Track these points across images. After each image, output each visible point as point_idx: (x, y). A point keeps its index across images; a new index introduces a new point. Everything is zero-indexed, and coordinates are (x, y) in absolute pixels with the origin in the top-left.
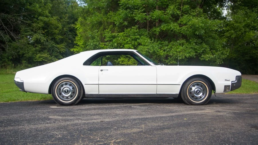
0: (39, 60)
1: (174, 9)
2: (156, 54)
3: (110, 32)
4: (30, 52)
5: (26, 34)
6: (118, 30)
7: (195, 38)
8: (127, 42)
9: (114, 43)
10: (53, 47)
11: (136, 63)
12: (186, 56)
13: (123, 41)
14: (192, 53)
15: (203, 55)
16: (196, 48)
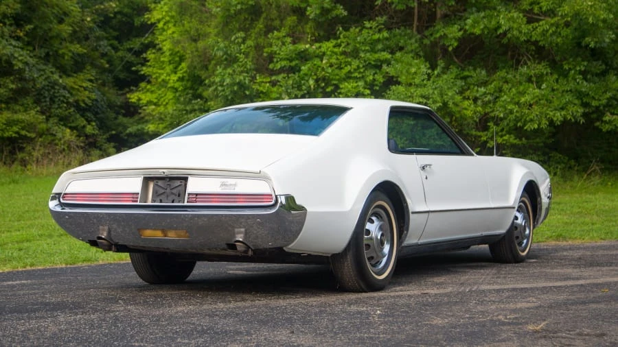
0: (6, 135)
2: (451, 114)
3: (289, 39)
6: (316, 34)
7: (580, 59)
8: (350, 72)
9: (306, 78)
10: (53, 88)
12: (552, 120)
13: (337, 71)
14: (572, 109)
15: (608, 114)
16: (584, 90)
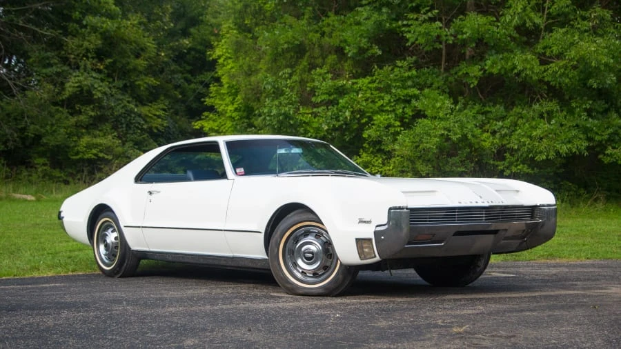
0: (86, 156)
1: (524, 9)
2: (470, 145)
3: (330, 76)
4: (59, 130)
5: (44, 71)
6: (354, 71)
7: (586, 98)
8: (382, 105)
9: (344, 110)
10: (130, 115)
11: (406, 169)
12: (559, 152)
13: (371, 105)
14: (577, 143)
15: (610, 148)
16: (588, 125)
